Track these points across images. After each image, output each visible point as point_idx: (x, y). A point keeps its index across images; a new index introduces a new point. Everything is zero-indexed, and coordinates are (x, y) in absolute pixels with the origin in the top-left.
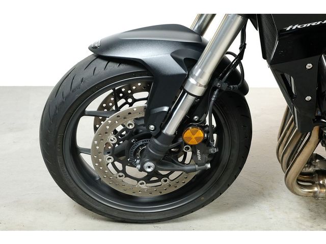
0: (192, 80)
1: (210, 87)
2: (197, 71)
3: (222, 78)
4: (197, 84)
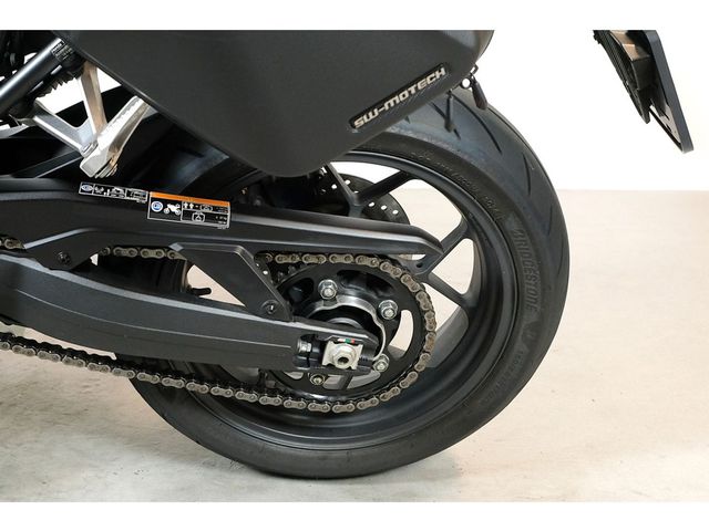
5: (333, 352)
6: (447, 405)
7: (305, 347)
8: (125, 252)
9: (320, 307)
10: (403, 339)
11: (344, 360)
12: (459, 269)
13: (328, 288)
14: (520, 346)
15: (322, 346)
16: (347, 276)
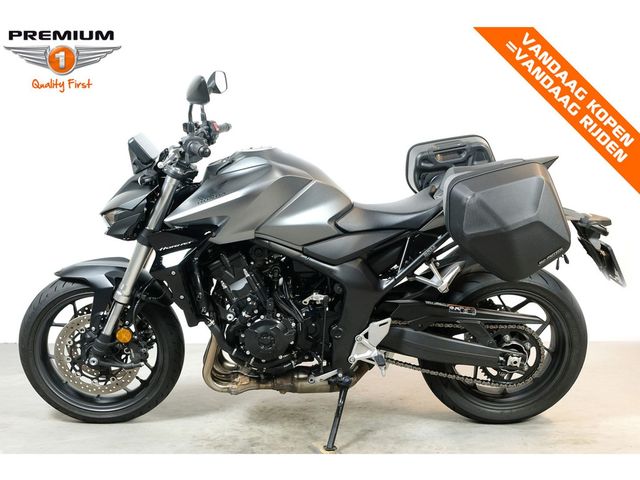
0: (118, 292)
1: (132, 299)
2: (122, 286)
3: (141, 291)
4: (122, 295)
5: (511, 360)
6: (547, 390)
7: (501, 359)
8: (439, 325)
9: (505, 345)
10: (531, 361)
11: (515, 362)
12: (546, 338)
13: (507, 337)
14: (573, 363)
15: (507, 359)
16: (513, 334)
